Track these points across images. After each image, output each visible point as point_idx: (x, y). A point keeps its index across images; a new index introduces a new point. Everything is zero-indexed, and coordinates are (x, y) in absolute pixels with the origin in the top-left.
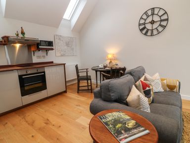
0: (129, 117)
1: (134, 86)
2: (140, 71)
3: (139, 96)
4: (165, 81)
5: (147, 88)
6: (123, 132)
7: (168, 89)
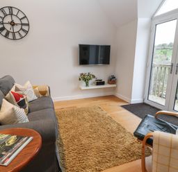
0: (7, 135)
1: (4, 100)
2: (7, 81)
3: (13, 109)
4: (37, 89)
5: (21, 99)
6: (3, 153)
7: (41, 96)
